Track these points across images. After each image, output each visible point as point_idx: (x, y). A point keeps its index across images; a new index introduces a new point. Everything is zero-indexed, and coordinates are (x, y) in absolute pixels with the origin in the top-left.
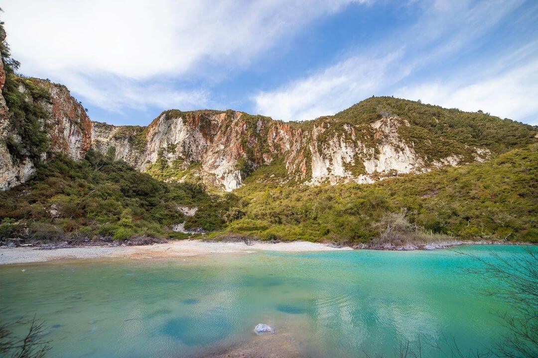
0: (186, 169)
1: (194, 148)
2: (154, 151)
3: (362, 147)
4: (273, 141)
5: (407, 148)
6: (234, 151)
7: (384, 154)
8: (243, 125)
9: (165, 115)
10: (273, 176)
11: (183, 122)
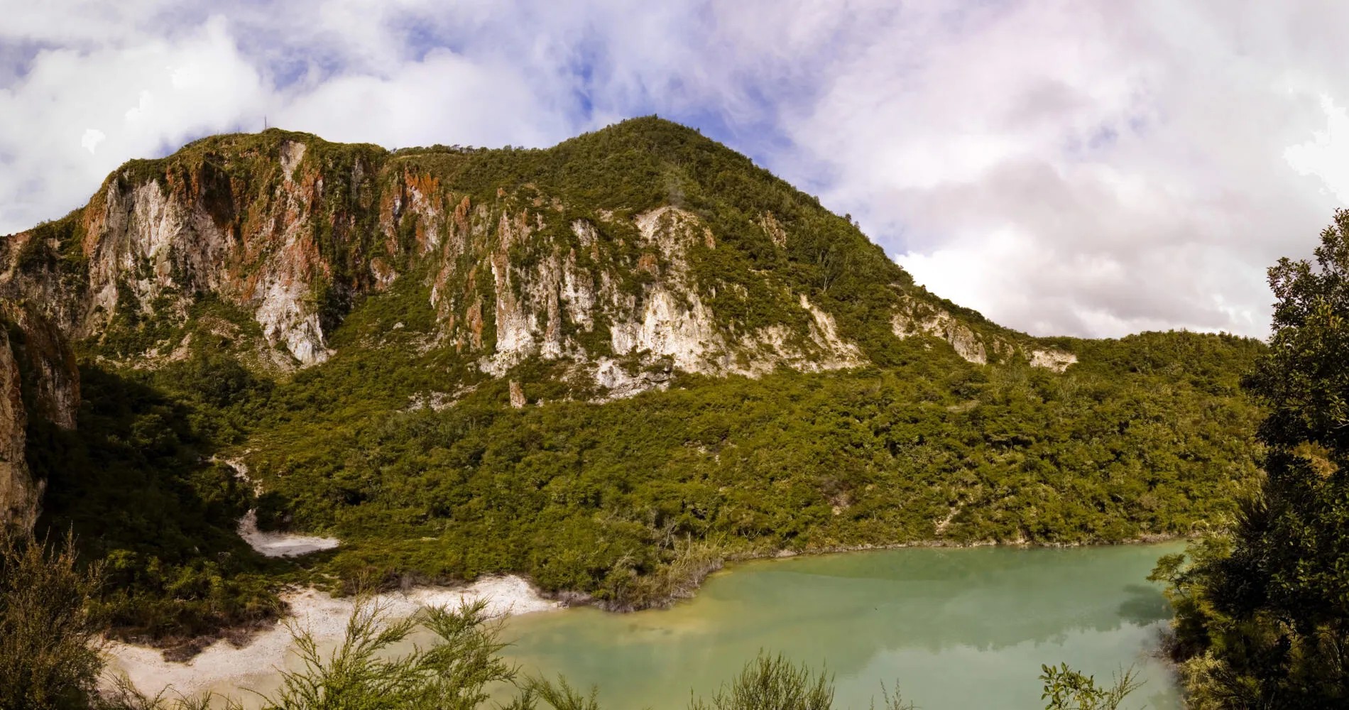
0: (187, 318)
1: (197, 258)
2: (107, 282)
3: (611, 289)
4: (396, 224)
5: (700, 306)
6: (299, 257)
7: (655, 313)
8: (316, 181)
9: (115, 181)
10: (400, 325)
11: (163, 194)
